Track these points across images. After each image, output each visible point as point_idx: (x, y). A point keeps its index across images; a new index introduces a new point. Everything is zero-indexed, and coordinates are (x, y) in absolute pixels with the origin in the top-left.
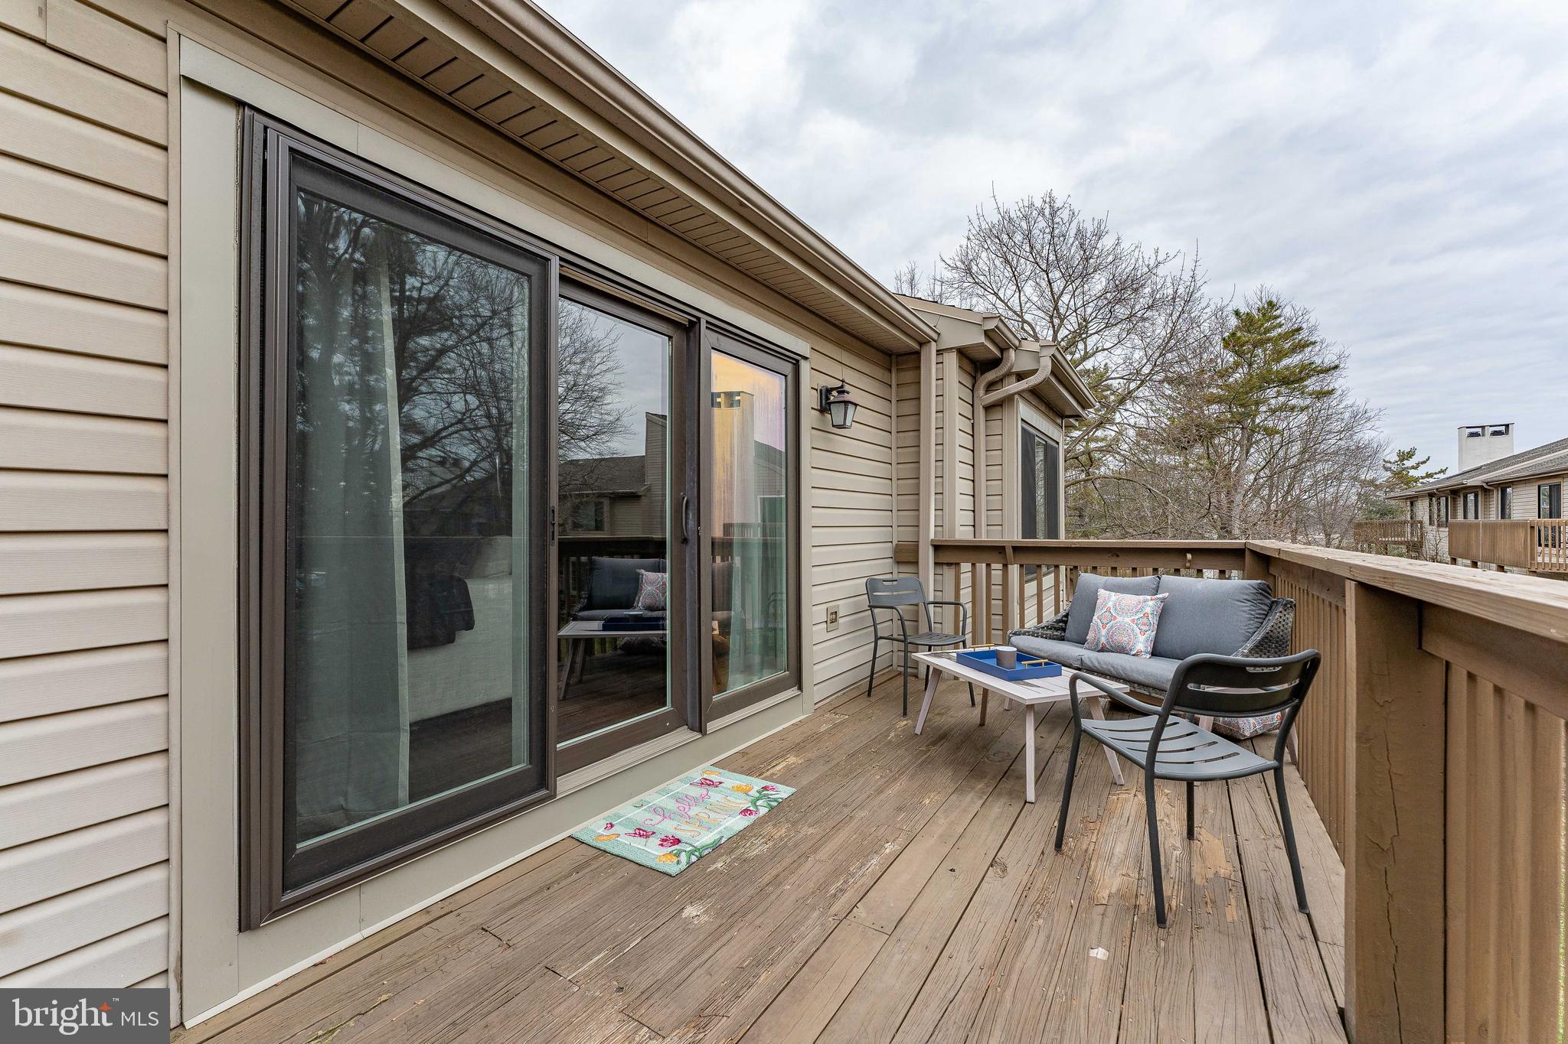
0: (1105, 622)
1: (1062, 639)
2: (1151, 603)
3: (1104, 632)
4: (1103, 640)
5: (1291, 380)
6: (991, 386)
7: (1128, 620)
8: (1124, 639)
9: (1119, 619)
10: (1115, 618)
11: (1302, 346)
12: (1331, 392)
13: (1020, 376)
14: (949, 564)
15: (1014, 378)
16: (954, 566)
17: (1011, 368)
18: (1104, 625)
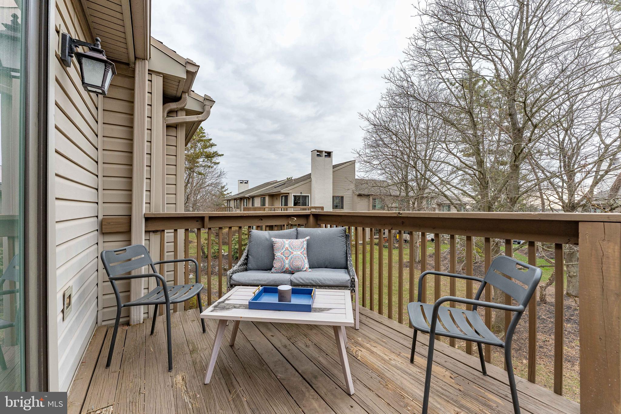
0: (287, 256)
1: (246, 270)
2: (305, 243)
3: (287, 262)
4: (287, 266)
5: (209, 156)
6: (171, 113)
7: (299, 253)
8: (298, 263)
9: (295, 253)
10: (292, 253)
11: (212, 145)
12: (218, 163)
13: (189, 113)
14: (155, 232)
15: (184, 113)
16: (159, 233)
17: (185, 106)
18: (287, 258)
